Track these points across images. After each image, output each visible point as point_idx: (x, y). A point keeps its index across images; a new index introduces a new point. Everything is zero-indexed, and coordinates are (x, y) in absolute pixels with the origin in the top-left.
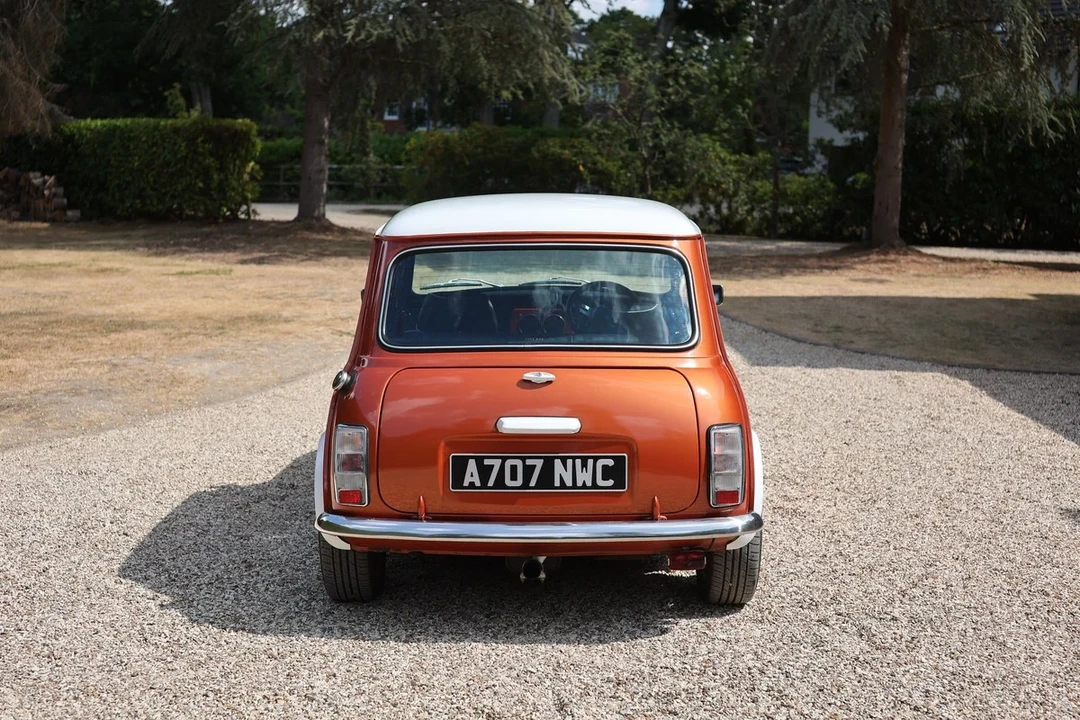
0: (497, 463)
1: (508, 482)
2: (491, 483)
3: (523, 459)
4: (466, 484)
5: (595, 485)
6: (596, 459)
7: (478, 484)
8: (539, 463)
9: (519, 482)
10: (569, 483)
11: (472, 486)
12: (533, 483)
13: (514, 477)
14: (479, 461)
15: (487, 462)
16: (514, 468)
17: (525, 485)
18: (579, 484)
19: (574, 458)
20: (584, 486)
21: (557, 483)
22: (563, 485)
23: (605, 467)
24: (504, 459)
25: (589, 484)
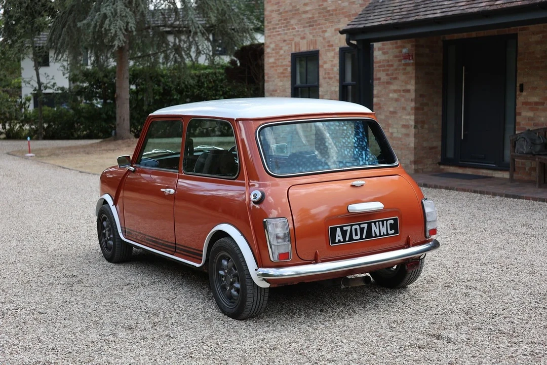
0: (349, 228)
1: (355, 237)
2: (347, 239)
3: (359, 225)
4: (337, 241)
5: (388, 234)
6: (387, 220)
7: (342, 240)
8: (365, 226)
9: (359, 237)
10: (378, 234)
11: (339, 242)
12: (364, 237)
13: (356, 235)
14: (341, 228)
15: (345, 228)
16: (356, 230)
17: (361, 238)
18: (382, 234)
19: (379, 221)
20: (384, 235)
21: (374, 235)
22: (376, 236)
23: (390, 224)
24: (352, 226)
25: (385, 233)
